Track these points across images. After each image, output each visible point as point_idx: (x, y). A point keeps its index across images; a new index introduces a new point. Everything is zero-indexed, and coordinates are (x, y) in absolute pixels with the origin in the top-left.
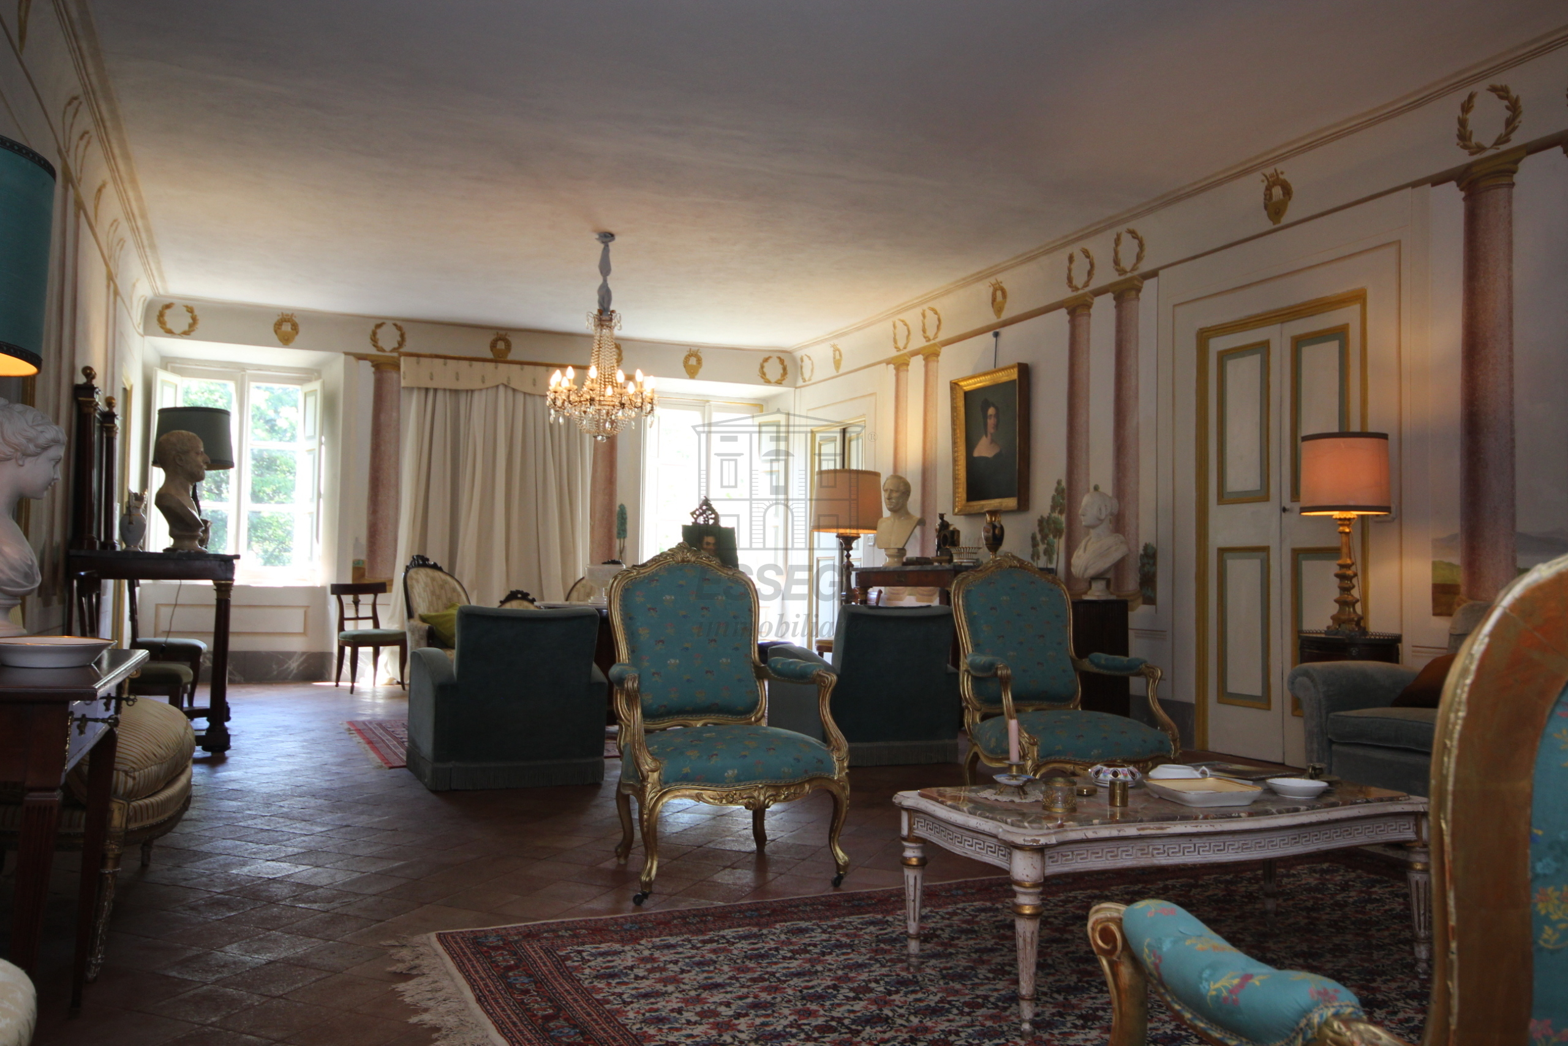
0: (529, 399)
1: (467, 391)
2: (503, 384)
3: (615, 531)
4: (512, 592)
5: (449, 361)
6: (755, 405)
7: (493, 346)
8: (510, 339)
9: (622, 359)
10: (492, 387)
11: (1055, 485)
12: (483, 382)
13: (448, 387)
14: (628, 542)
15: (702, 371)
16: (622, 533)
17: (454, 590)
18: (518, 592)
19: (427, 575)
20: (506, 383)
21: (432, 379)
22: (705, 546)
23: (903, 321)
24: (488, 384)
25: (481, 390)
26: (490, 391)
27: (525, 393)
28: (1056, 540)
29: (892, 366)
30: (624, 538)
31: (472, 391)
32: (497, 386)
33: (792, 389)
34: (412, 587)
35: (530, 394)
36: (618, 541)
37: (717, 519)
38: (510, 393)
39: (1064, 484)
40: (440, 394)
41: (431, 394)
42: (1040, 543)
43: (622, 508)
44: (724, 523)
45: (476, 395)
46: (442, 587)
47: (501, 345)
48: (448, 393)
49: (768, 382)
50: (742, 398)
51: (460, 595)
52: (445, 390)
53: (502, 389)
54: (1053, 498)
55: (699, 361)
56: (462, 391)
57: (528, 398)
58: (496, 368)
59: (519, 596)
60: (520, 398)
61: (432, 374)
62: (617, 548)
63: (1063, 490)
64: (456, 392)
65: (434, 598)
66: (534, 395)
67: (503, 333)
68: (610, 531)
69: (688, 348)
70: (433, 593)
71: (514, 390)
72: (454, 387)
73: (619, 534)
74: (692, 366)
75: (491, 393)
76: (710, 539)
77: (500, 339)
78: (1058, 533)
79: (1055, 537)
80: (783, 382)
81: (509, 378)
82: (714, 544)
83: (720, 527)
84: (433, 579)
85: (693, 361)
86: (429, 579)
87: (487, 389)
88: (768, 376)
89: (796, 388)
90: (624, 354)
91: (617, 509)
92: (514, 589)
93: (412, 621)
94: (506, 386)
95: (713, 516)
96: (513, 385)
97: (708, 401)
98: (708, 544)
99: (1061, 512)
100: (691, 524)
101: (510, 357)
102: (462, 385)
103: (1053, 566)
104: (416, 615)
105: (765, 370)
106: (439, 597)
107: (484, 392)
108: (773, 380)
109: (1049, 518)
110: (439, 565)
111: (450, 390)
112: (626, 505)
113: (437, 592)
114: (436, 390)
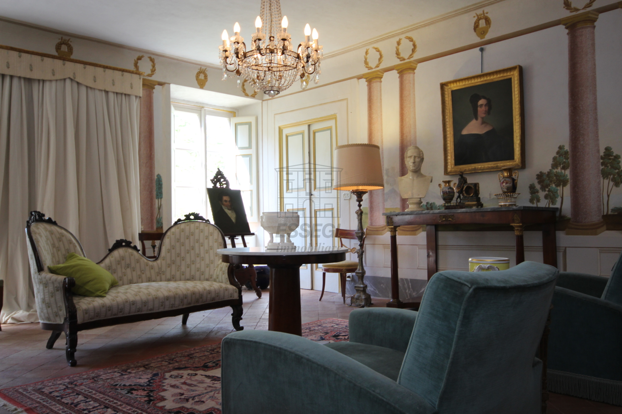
0: (90, 92)
1: (39, 80)
2: (69, 78)
3: (155, 193)
4: (117, 241)
5: (23, 55)
6: (231, 112)
7: (58, 47)
8: (71, 44)
9: (155, 70)
10: (61, 80)
11: (557, 149)
12: (54, 75)
13: (23, 75)
14: (163, 201)
15: (207, 84)
16: (160, 195)
17: (70, 242)
18: (122, 241)
19: (46, 229)
20: (72, 77)
21: (8, 67)
22: (224, 203)
23: (376, 49)
24: (58, 77)
25: (51, 81)
26: (59, 83)
27: (87, 87)
28: (560, 189)
29: (363, 80)
30: (161, 198)
31: (44, 81)
32: (65, 80)
33: (261, 101)
34: (38, 242)
35: (91, 88)
36: (157, 201)
37: (227, 184)
38: (75, 85)
39: (567, 148)
40: (15, 81)
41: (7, 81)
42: (540, 191)
43: (159, 177)
44: (233, 187)
45: (47, 85)
46: (60, 240)
47: (64, 48)
48: (22, 81)
49: (247, 95)
50: (224, 107)
51: (76, 246)
52: (20, 78)
53: (68, 82)
54: (554, 159)
55: (206, 76)
56: (34, 80)
57: (89, 90)
58: (64, 64)
59: (124, 244)
60: (83, 90)
61: (8, 63)
62: (157, 206)
63: (566, 153)
64: (29, 81)
65: (55, 249)
66: (94, 89)
67: (67, 38)
68: (151, 192)
69: (199, 67)
70: (54, 246)
71: (78, 83)
72: (28, 76)
73: (157, 195)
74: (201, 80)
75: (60, 84)
76: (225, 198)
77: (64, 43)
78: (562, 182)
79: (558, 185)
80: (256, 96)
81: (74, 74)
82: (229, 201)
83: (230, 190)
84: (52, 233)
85: (202, 77)
86: (48, 232)
87: (56, 80)
88: (247, 92)
89: (263, 101)
90: (157, 66)
91: (156, 177)
92: (119, 239)
93: (44, 274)
94: (71, 80)
95: (225, 182)
96: (77, 80)
97: (203, 107)
98: (226, 201)
99: (564, 168)
100: (212, 188)
101: (72, 57)
102: (35, 75)
103: (558, 205)
104: (46, 268)
105: (245, 87)
106: (58, 249)
107: (54, 83)
108: (250, 95)
109: (549, 173)
110: (53, 220)
111: (25, 79)
112: (162, 175)
113: (57, 245)
114: (12, 77)
